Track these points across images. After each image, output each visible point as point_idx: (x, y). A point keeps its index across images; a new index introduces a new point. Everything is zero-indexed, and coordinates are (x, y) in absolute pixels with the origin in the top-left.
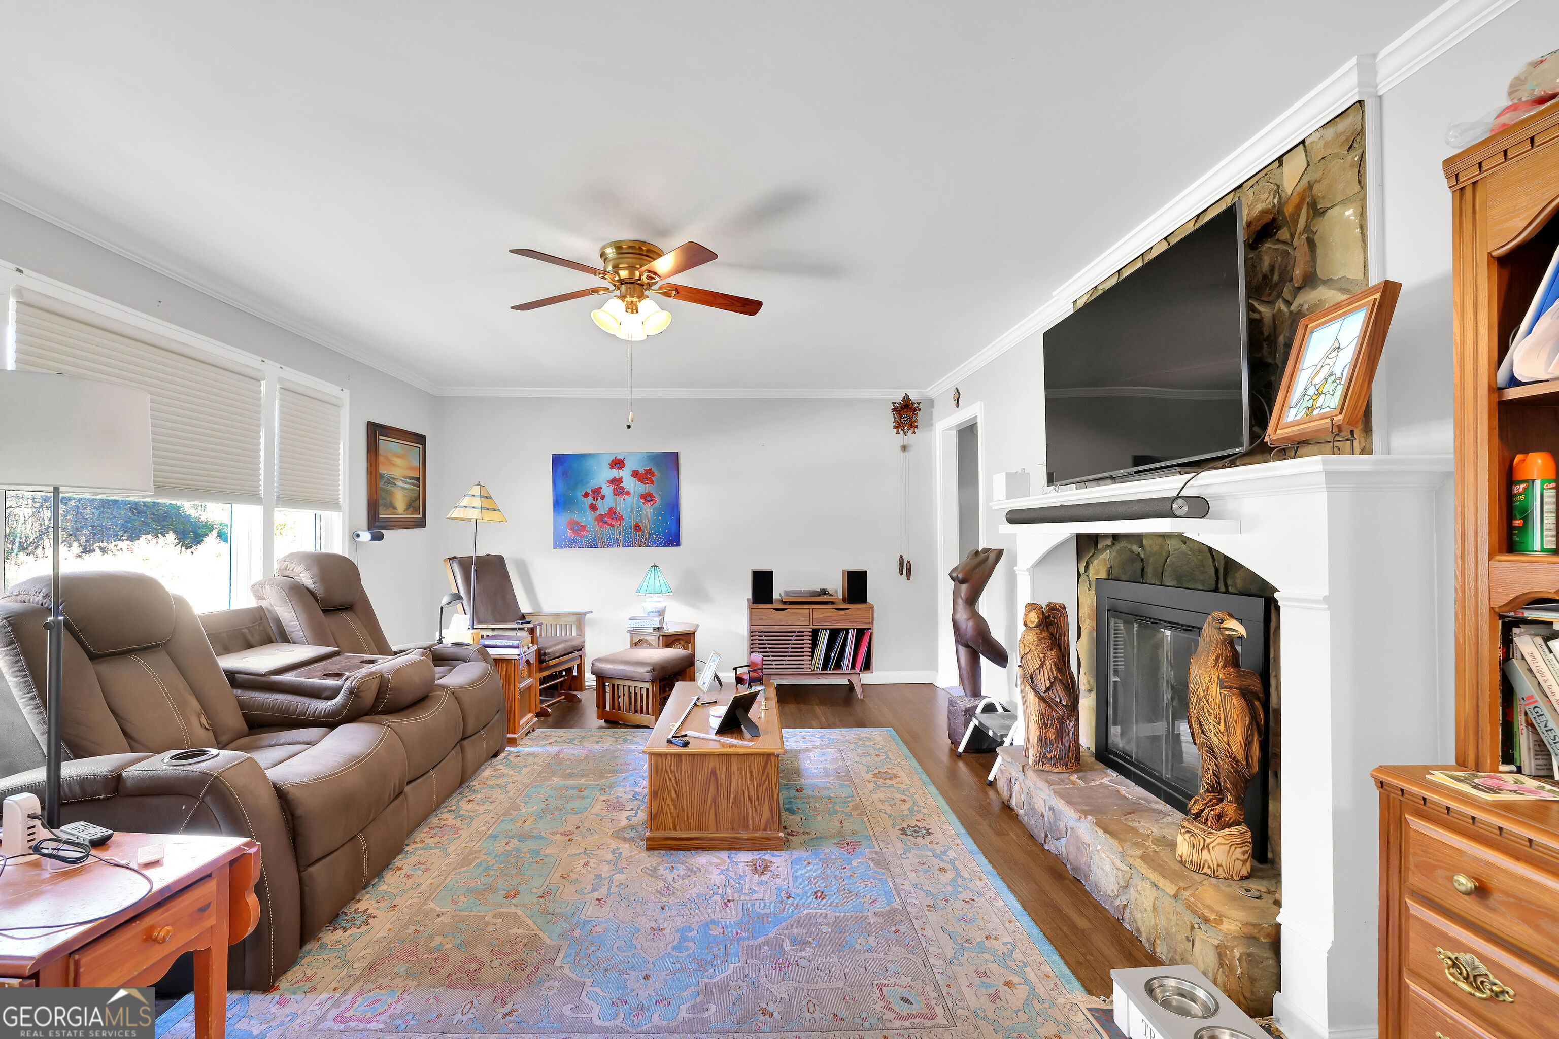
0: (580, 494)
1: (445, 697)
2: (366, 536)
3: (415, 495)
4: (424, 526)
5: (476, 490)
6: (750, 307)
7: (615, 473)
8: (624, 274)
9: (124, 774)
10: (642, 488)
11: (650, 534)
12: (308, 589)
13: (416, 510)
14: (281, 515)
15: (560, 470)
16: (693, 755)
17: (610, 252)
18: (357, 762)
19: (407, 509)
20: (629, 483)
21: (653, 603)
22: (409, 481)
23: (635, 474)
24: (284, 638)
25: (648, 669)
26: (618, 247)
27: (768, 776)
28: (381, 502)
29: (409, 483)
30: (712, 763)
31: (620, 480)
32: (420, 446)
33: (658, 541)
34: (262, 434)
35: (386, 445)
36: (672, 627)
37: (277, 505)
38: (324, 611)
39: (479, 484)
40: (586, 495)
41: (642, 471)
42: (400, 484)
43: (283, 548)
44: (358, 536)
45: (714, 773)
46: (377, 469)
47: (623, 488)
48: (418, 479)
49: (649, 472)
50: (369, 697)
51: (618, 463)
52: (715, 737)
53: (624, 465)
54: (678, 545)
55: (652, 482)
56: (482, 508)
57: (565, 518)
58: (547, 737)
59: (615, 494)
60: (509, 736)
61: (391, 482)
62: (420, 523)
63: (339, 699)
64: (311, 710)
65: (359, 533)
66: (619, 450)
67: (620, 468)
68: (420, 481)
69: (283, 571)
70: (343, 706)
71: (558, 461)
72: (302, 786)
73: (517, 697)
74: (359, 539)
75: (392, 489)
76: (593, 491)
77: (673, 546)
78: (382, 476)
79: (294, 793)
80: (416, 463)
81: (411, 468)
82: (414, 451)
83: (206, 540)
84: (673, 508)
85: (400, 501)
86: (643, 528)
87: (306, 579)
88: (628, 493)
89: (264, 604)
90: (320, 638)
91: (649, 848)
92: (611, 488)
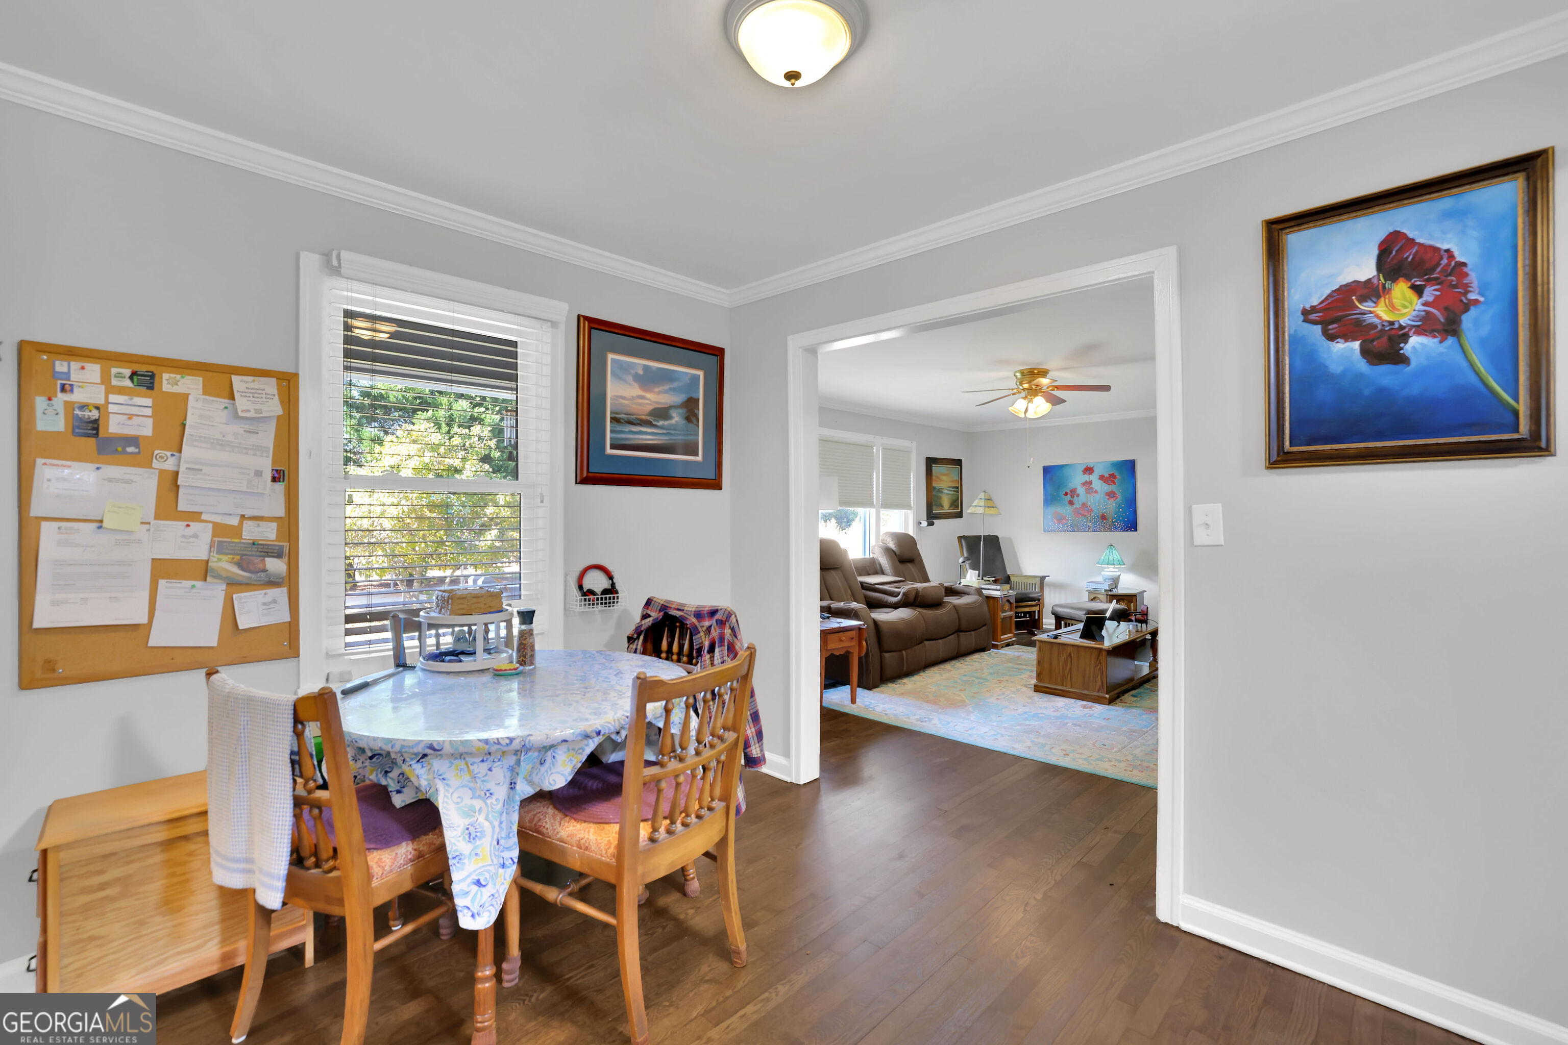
0: (1062, 493)
1: (948, 607)
2: (924, 524)
3: (954, 498)
4: (961, 516)
5: (982, 495)
6: (1106, 388)
7: (1087, 477)
8: (1026, 386)
9: (831, 606)
10: (1107, 488)
11: (1113, 522)
12: (893, 550)
13: (957, 507)
14: (884, 513)
15: (1048, 476)
16: (1060, 644)
17: (1018, 375)
18: (903, 620)
19: (950, 507)
20: (1097, 484)
21: (1110, 571)
22: (952, 489)
23: (1102, 477)
24: (882, 572)
25: (1084, 613)
26: (1022, 373)
27: (1100, 662)
28: (934, 503)
29: (951, 491)
30: (1070, 649)
31: (1091, 483)
32: (959, 467)
33: (1119, 527)
34: (875, 474)
35: (936, 468)
36: (1122, 590)
37: (881, 508)
38: (900, 562)
39: (985, 492)
40: (1066, 494)
41: (1106, 475)
42: (946, 491)
43: (884, 530)
44: (921, 523)
45: (1070, 655)
46: (931, 484)
47: (1092, 488)
48: (957, 488)
49: (1112, 476)
50: (912, 597)
51: (1089, 470)
52: (1079, 639)
53: (1093, 471)
54: (1136, 530)
55: (1115, 483)
56: (985, 507)
57: (1052, 510)
58: (1019, 649)
59: (1087, 493)
60: (993, 642)
61: (940, 491)
62: (960, 515)
63: (899, 597)
64: (889, 601)
65: (922, 522)
66: (1090, 461)
67: (1090, 474)
68: (958, 488)
69: (883, 541)
70: (901, 600)
71: (1047, 470)
72: (883, 622)
73: (1000, 620)
74: (921, 525)
75: (940, 495)
76: (1071, 491)
77: (1131, 531)
78: (934, 488)
79: (880, 624)
80: (957, 478)
81: (953, 481)
82: (953, 470)
83: (854, 524)
84: (1131, 503)
85: (946, 502)
86: (1107, 517)
87: (892, 545)
88: (1096, 492)
89: (875, 556)
90: (896, 574)
91: (1035, 691)
92: (1084, 488)
